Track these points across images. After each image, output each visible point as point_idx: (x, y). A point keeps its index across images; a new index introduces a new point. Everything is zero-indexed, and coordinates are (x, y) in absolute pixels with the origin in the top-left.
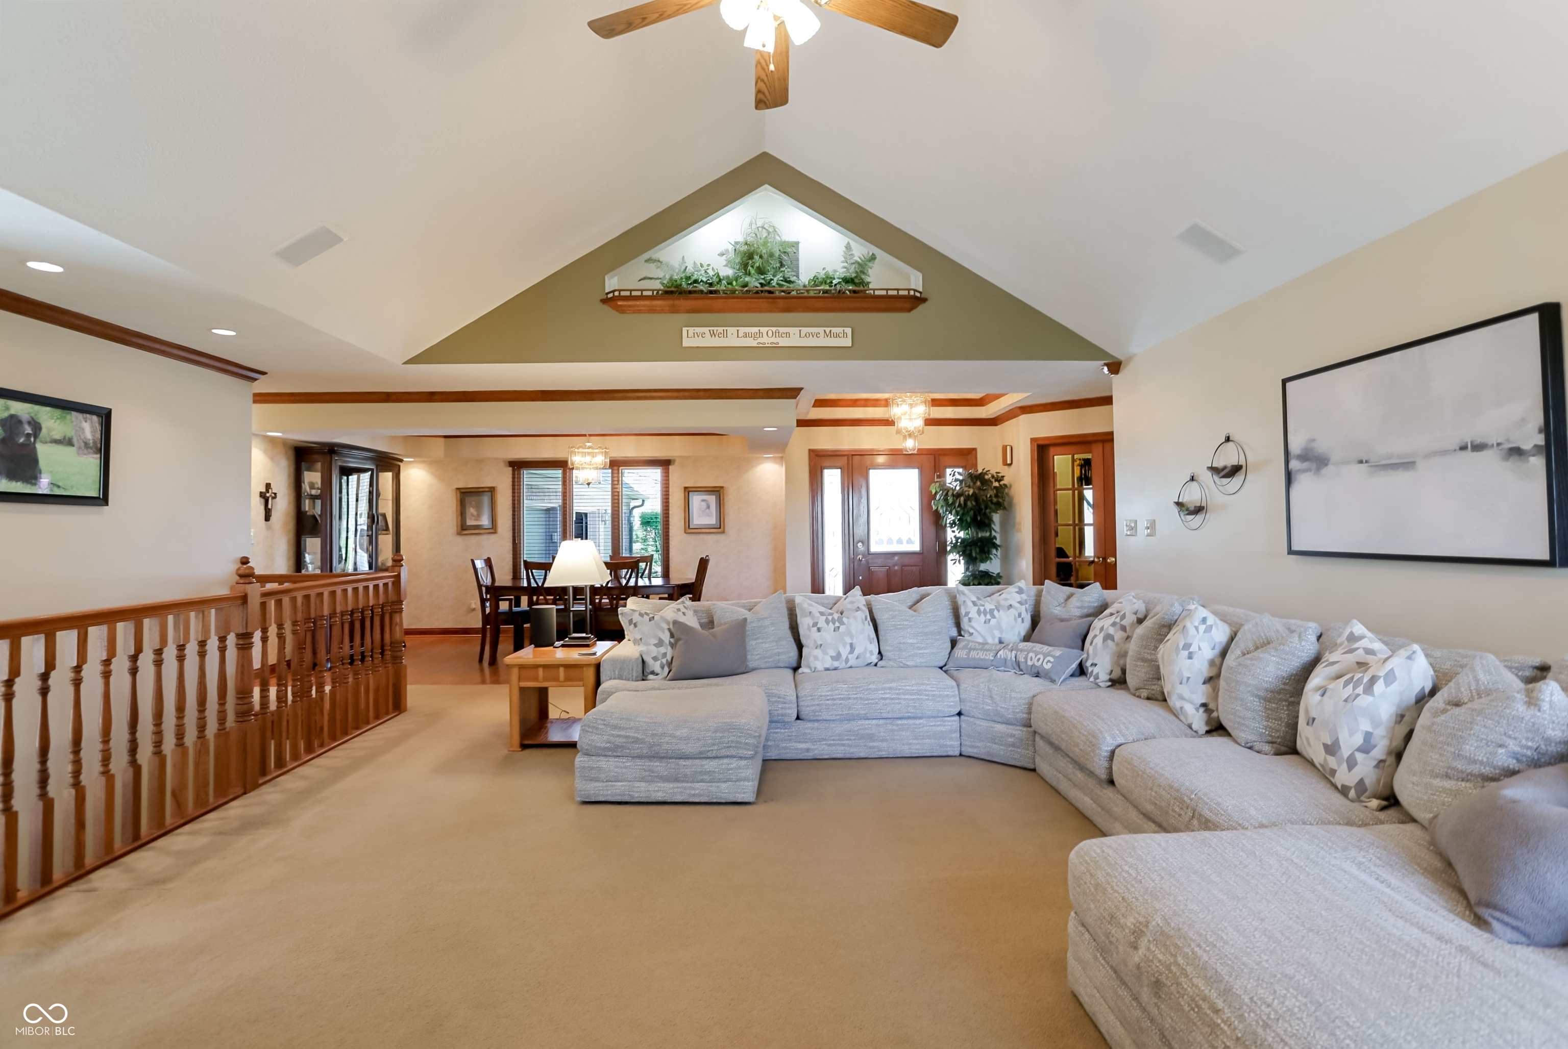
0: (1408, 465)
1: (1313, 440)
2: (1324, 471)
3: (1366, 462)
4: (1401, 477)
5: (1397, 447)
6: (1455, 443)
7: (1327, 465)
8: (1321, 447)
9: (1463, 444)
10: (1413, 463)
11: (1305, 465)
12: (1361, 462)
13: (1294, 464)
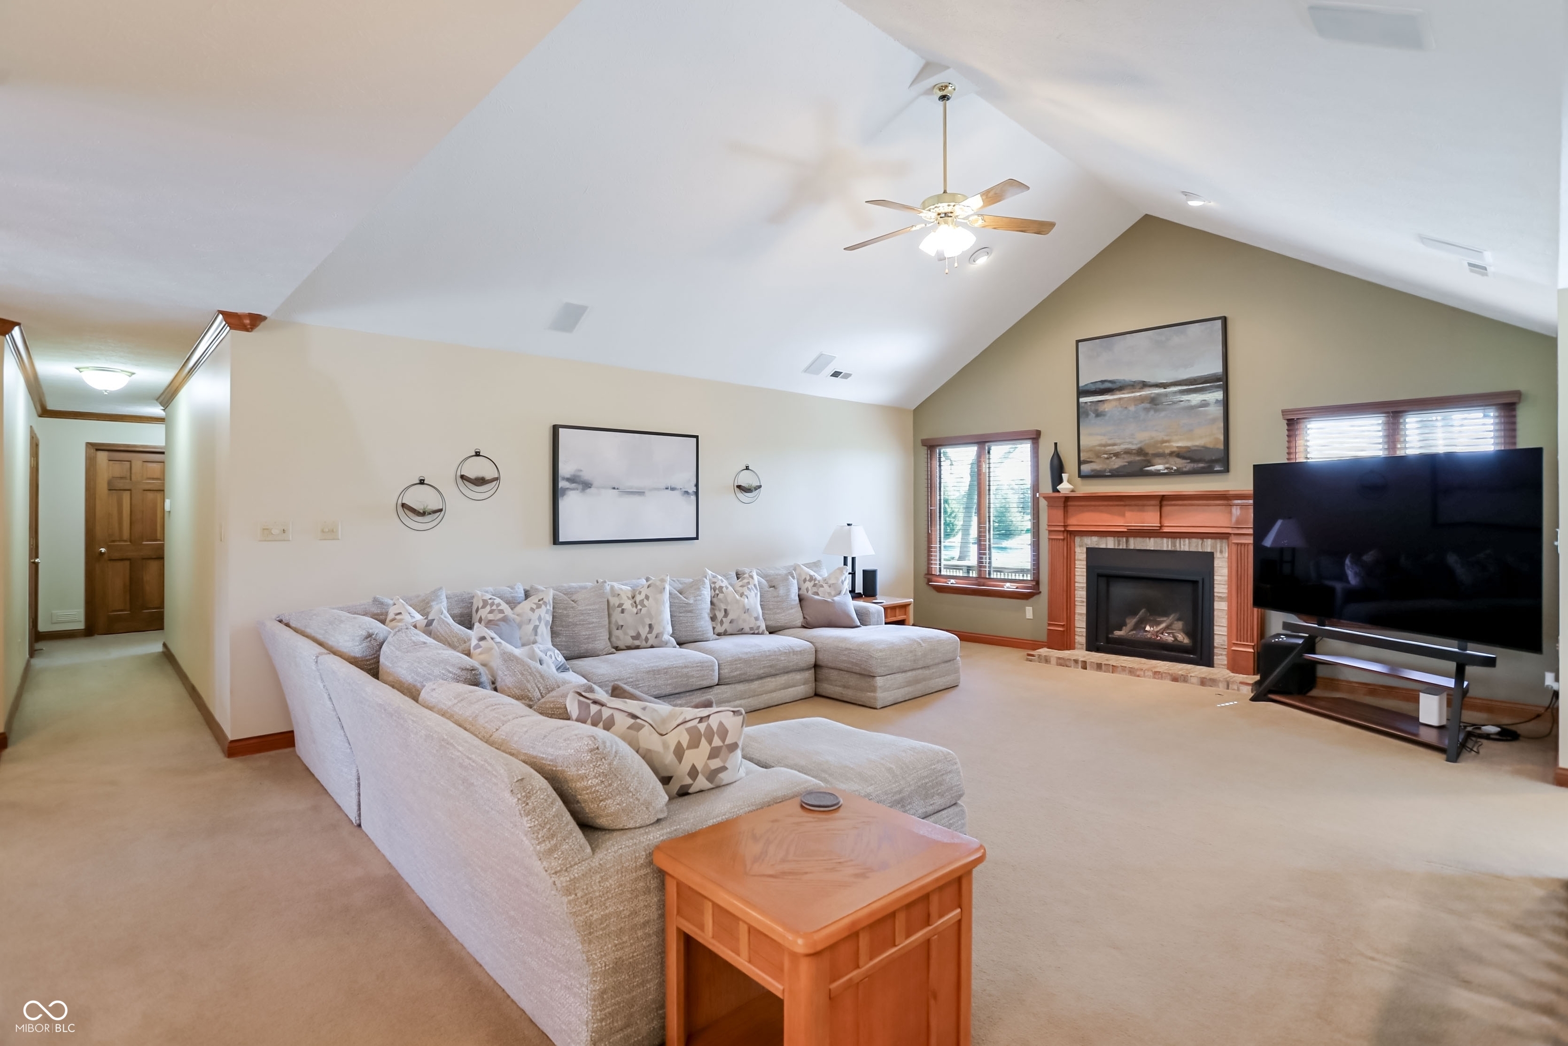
0: (641, 493)
1: (581, 471)
2: (588, 491)
3: (617, 489)
4: (636, 499)
5: (635, 483)
6: (664, 486)
7: (590, 487)
8: (586, 475)
9: (667, 487)
10: (644, 492)
11: (574, 485)
12: (614, 488)
13: (562, 484)
